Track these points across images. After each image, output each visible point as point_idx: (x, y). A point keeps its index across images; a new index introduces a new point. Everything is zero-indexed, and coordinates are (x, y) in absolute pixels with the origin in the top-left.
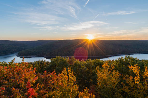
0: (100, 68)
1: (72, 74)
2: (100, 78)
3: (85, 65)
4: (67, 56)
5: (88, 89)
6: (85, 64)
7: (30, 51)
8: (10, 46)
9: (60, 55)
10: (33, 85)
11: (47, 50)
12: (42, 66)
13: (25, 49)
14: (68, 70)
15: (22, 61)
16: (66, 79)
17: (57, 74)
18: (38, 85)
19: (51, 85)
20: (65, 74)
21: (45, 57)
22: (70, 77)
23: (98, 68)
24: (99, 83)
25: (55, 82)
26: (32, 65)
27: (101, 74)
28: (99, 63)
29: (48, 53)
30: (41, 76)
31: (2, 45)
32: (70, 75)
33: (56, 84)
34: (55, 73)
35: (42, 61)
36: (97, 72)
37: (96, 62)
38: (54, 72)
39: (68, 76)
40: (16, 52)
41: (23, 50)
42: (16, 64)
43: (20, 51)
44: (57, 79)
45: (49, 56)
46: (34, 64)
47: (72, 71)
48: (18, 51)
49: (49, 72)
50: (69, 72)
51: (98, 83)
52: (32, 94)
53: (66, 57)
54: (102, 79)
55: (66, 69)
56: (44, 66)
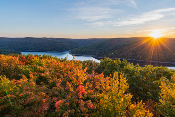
0: (168, 80)
1: (124, 80)
2: (165, 93)
3: (141, 73)
4: (119, 59)
5: (144, 104)
6: (140, 71)
7: (81, 50)
8: (65, 43)
9: (110, 56)
10: (82, 83)
11: (97, 50)
12: (91, 66)
13: (77, 47)
14: (121, 75)
15: (73, 59)
16: (116, 84)
17: (105, 77)
18: (87, 84)
19: (98, 87)
20: (116, 78)
21: (94, 57)
22: (122, 84)
23: (163, 79)
24: (163, 100)
25: (102, 84)
26: (82, 64)
27: (167, 88)
28: (165, 72)
29: (98, 53)
30: (89, 75)
31: (59, 42)
32: (121, 81)
33: (104, 87)
34: (104, 76)
35: (92, 61)
36: (160, 85)
37: (159, 71)
38: (102, 74)
39: (120, 82)
40: (69, 50)
41: (75, 49)
42: (69, 61)
43: (72, 49)
44: (105, 83)
45: (98, 56)
46: (84, 63)
47: (124, 77)
48: (71, 49)
49: (97, 73)
50: (121, 78)
51: (161, 99)
52: (82, 91)
53: (117, 59)
54: (168, 96)
55: (118, 73)
56: (93, 67)
